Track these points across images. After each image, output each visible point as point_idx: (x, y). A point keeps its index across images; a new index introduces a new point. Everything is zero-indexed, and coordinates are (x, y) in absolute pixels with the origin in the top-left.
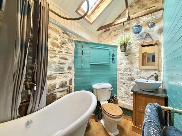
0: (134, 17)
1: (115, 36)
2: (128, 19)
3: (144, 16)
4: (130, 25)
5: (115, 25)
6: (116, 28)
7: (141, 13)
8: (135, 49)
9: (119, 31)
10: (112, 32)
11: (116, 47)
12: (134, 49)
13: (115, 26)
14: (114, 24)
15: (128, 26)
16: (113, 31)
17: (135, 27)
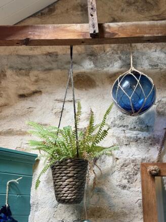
0: (121, 35)
1: (22, 96)
2: (94, 35)
3: (153, 45)
4: (96, 66)
5: (27, 42)
6: (30, 57)
7: (152, 28)
8: (124, 187)
9: (42, 76)
10: (9, 72)
11: (30, 162)
12: (119, 189)
13: (24, 50)
14: (21, 37)
15: (88, 66)
16: (11, 67)
17: (127, 83)
